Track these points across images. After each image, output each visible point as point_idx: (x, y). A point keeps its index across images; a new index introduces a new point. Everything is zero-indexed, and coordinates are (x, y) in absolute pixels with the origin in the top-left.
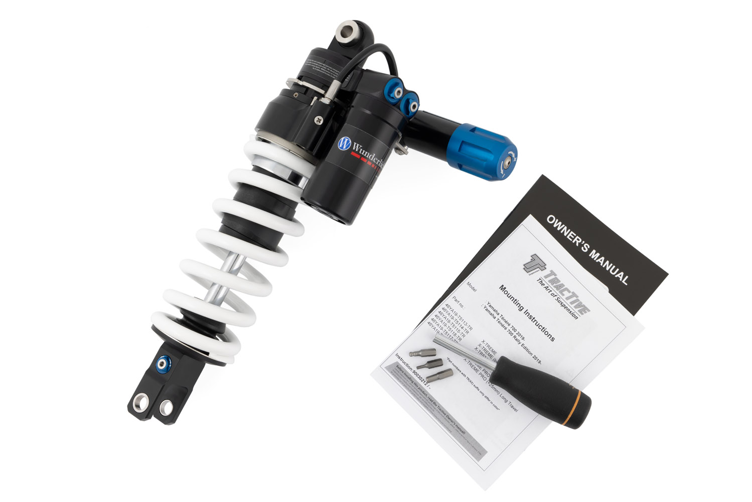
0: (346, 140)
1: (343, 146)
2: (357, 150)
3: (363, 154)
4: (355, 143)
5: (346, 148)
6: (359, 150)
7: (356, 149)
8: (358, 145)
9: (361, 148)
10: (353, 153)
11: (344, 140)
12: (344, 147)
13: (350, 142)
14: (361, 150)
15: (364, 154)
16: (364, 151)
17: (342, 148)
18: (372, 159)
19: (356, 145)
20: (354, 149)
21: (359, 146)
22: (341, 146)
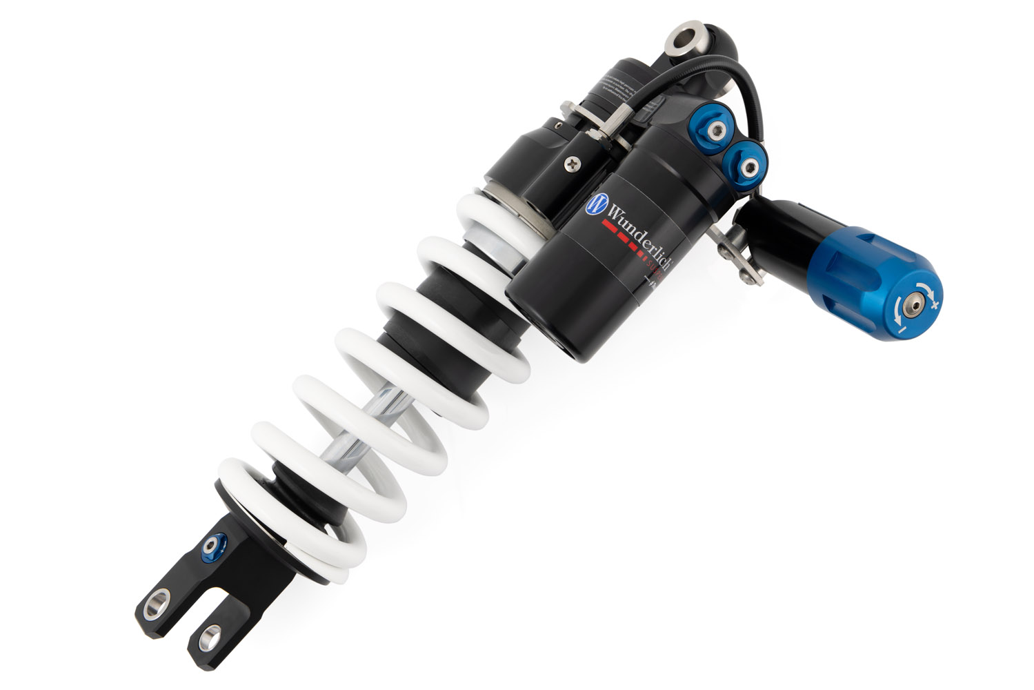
0: (603, 198)
1: (593, 208)
2: (614, 218)
3: (623, 226)
4: (614, 206)
5: (597, 212)
6: (618, 218)
7: (612, 215)
8: (619, 209)
9: (623, 215)
10: (605, 223)
11: (599, 198)
12: (594, 211)
13: (608, 202)
14: (622, 218)
15: (626, 226)
16: (627, 222)
17: (590, 211)
18: (639, 241)
19: (616, 209)
20: (610, 214)
21: (620, 212)
22: (590, 208)
